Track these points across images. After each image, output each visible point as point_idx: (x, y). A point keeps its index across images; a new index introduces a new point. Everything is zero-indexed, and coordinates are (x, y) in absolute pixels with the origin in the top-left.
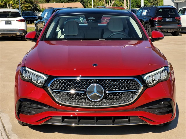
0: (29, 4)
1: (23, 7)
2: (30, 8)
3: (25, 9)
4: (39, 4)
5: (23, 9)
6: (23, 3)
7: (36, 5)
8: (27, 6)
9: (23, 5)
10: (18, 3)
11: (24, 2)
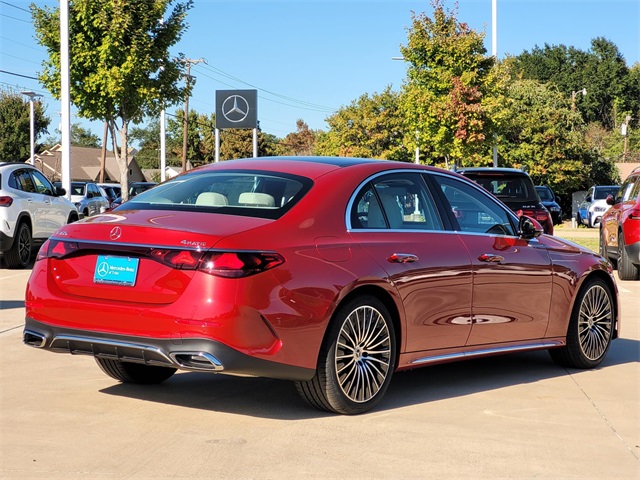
0: (579, 164)
1: (554, 172)
2: (580, 176)
3: (559, 178)
4: (616, 164)
5: (555, 178)
6: (557, 159)
7: (607, 167)
8: (570, 168)
9: (555, 165)
10: (538, 159)
11: (559, 156)
